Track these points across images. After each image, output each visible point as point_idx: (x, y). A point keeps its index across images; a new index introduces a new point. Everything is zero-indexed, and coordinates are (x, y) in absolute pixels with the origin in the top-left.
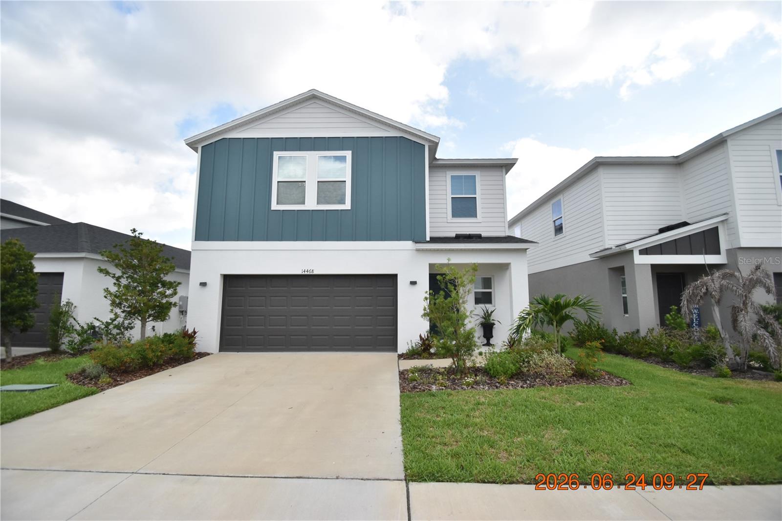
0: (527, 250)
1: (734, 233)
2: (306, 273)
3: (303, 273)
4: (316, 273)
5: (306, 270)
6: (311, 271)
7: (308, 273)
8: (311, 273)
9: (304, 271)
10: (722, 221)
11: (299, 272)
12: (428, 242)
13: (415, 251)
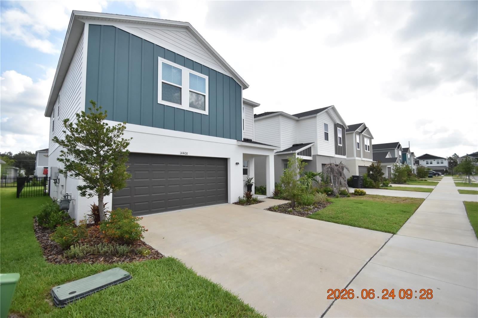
0: (274, 150)
1: (316, 149)
2: (183, 154)
3: (181, 154)
4: (189, 154)
5: (183, 152)
6: (186, 153)
7: (184, 155)
8: (186, 155)
9: (182, 153)
10: (312, 145)
11: (178, 153)
12: (243, 141)
13: (237, 146)
